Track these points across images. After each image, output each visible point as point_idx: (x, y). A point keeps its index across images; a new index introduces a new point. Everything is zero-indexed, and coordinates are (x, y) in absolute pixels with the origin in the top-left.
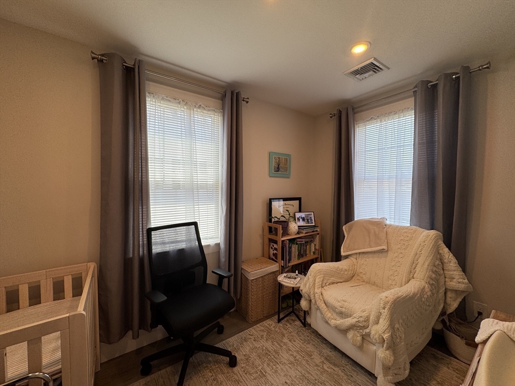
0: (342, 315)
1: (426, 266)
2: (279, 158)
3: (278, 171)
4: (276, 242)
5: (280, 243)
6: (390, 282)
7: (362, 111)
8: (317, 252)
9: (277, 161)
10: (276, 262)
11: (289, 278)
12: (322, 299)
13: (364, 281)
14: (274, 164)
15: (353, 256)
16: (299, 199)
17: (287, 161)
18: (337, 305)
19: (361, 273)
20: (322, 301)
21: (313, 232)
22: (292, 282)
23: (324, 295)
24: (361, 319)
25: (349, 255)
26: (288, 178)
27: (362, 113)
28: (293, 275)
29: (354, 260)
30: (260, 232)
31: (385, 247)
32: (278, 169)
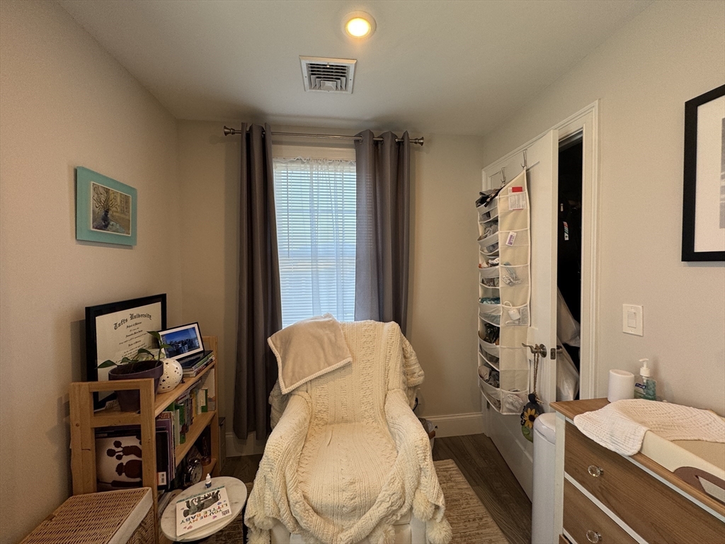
2: (107, 191)
3: (105, 227)
7: (281, 143)
9: (103, 199)
11: (200, 508)
12: (309, 507)
15: (301, 389)
16: (162, 298)
17: (127, 202)
18: (343, 498)
19: (319, 411)
20: (311, 510)
22: (220, 516)
25: (297, 389)
26: (130, 247)
27: (283, 146)
29: (306, 395)
31: (350, 359)
32: (104, 222)
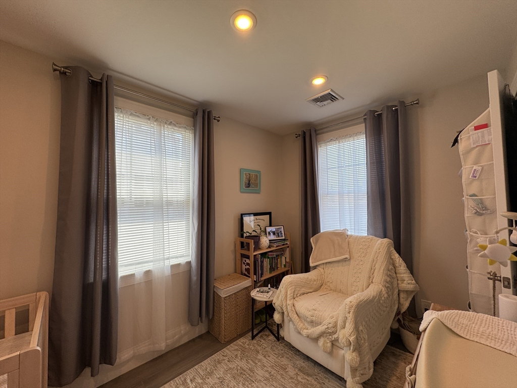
0: (313, 323)
1: (382, 271)
2: (250, 174)
3: (249, 187)
4: (248, 257)
5: (252, 258)
6: (353, 288)
7: (323, 133)
8: (287, 265)
9: (248, 177)
10: (249, 277)
11: (262, 292)
12: (294, 310)
13: (331, 290)
14: (244, 180)
15: (320, 266)
16: (270, 214)
17: (257, 177)
18: (308, 314)
19: (328, 282)
20: (294, 312)
21: (283, 245)
22: (265, 296)
23: (296, 306)
24: (330, 326)
25: (317, 266)
26: (259, 193)
27: (323, 135)
28: (265, 289)
29: (322, 270)
30: (232, 248)
31: (347, 256)
32: (248, 185)
